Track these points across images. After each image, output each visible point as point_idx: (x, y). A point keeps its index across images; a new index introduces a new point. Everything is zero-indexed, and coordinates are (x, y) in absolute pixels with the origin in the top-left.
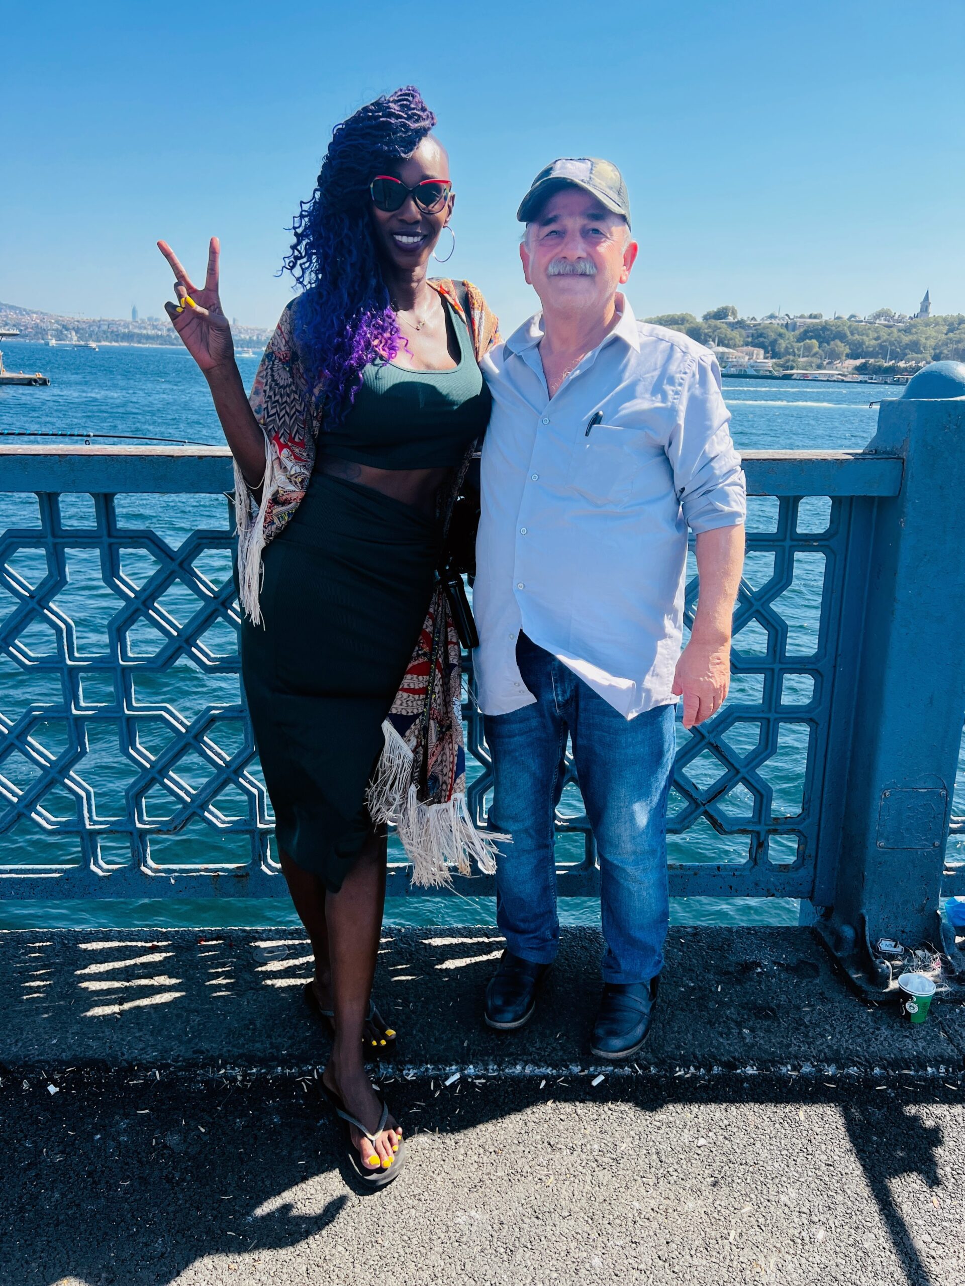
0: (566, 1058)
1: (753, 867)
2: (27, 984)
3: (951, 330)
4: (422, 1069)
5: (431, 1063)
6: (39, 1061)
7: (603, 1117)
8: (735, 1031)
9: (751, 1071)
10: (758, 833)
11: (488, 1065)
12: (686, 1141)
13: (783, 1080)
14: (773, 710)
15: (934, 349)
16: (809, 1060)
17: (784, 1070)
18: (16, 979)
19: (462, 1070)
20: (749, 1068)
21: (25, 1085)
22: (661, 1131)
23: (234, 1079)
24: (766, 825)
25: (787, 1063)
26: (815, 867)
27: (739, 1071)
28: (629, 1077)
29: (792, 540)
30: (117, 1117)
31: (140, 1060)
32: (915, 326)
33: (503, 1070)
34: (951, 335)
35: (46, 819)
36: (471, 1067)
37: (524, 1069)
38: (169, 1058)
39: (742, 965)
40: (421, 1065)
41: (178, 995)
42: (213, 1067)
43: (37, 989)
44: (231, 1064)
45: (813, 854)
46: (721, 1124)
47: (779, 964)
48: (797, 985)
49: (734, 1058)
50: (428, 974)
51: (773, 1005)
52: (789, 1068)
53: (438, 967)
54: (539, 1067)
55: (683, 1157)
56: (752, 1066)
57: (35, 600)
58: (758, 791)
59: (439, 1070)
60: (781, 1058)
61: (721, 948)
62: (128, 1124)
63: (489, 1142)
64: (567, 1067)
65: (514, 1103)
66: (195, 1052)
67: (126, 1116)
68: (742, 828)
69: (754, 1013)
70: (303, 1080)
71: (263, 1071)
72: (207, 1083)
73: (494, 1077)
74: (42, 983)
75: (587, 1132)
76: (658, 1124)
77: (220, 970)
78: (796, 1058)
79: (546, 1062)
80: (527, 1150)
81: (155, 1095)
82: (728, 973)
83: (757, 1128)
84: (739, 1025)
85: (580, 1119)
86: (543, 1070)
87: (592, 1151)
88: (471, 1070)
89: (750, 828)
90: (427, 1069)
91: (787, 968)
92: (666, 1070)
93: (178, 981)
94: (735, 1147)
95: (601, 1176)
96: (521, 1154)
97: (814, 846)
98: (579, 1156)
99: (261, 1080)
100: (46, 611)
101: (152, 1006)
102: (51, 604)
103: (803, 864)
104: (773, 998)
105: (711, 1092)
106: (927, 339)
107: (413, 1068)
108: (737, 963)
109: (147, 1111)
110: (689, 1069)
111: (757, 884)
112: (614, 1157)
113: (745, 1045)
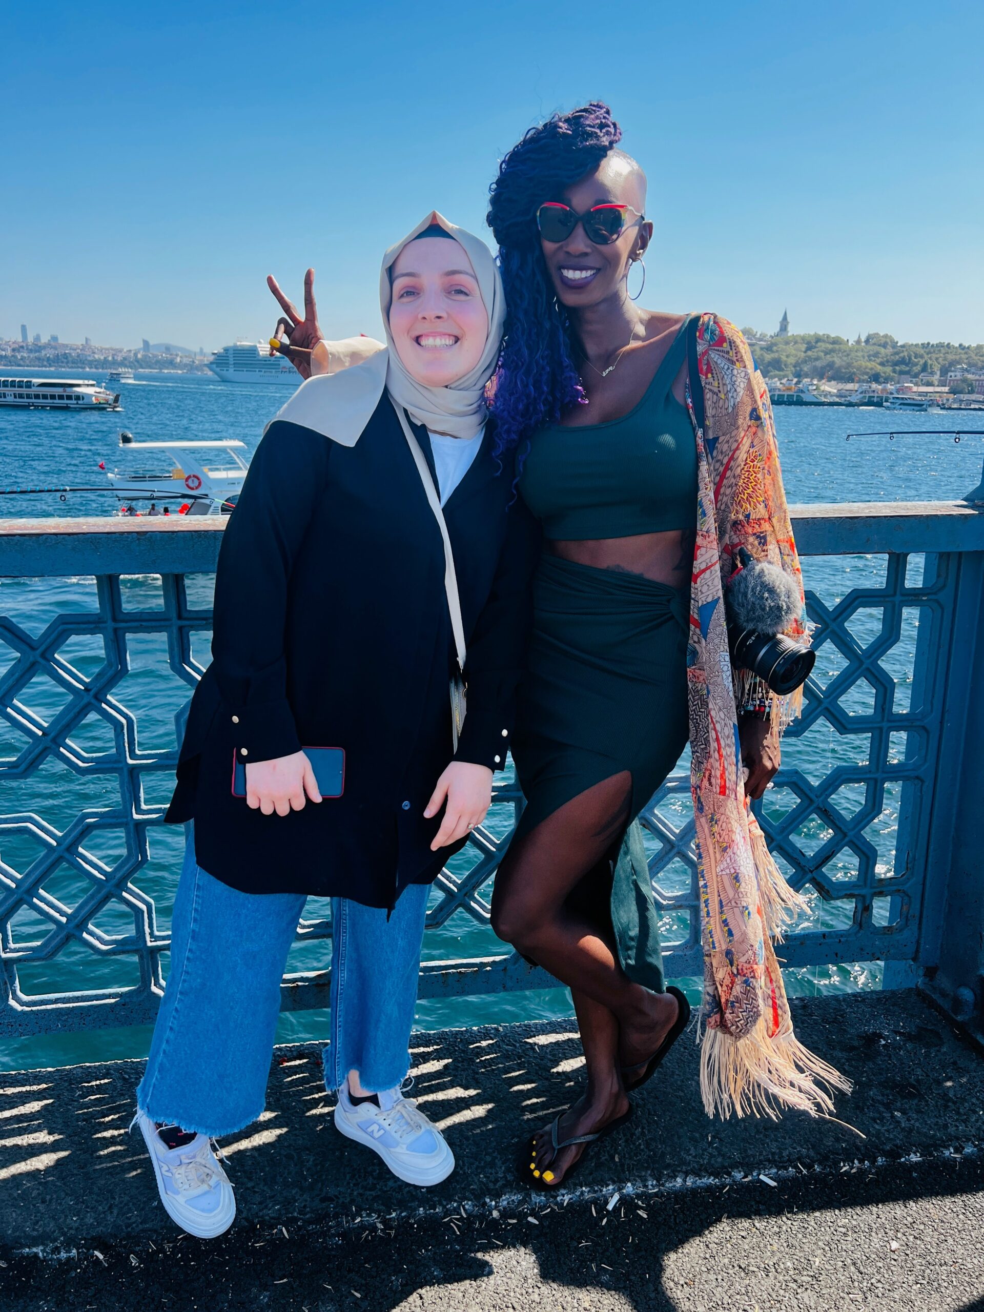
0: (726, 1164)
1: (858, 932)
2: (99, 1135)
3: (808, 349)
4: (578, 1193)
5: (586, 1186)
6: (143, 1231)
7: (784, 1228)
8: (887, 1115)
9: (915, 1158)
10: (864, 897)
11: (646, 1180)
12: (877, 1246)
13: (949, 1164)
14: (880, 770)
15: (795, 367)
16: (970, 1140)
17: (947, 1153)
18: (83, 1129)
19: (620, 1190)
20: (912, 1155)
21: (134, 1262)
22: (849, 1238)
23: (374, 1228)
24: (872, 888)
25: (949, 1146)
26: (920, 929)
27: (903, 1160)
28: (794, 1179)
29: (903, 595)
30: (254, 1290)
31: (262, 1217)
32: (776, 345)
33: (663, 1185)
34: (809, 353)
35: (99, 938)
36: (629, 1184)
37: (685, 1181)
38: (294, 1210)
39: (864, 1038)
40: (575, 1189)
41: (278, 1132)
42: (347, 1216)
43: (112, 1141)
44: (366, 1210)
45: (917, 914)
46: (905, 1222)
47: (900, 1034)
48: (927, 1055)
49: (896, 1146)
50: (547, 1079)
51: (912, 1080)
52: (952, 1151)
53: (555, 1070)
54: (700, 1177)
55: (880, 1265)
56: (915, 1153)
57: (92, 693)
58: (864, 853)
59: (595, 1192)
60: (943, 1141)
61: (835, 1021)
62: (270, 1298)
63: (677, 1273)
64: (729, 1174)
65: (686, 1222)
66: (323, 1200)
67: (264, 1287)
68: (848, 892)
69: (898, 1092)
70: (451, 1221)
71: (403, 1214)
72: (344, 1235)
73: (656, 1194)
74: (116, 1133)
75: (775, 1248)
76: (844, 1230)
77: (316, 1096)
78: (958, 1139)
79: (707, 1171)
80: (720, 1277)
81: (290, 1257)
82: (853, 1048)
83: (942, 1221)
84: (889, 1107)
85: (762, 1234)
86: (704, 1180)
87: (787, 1270)
88: (629, 1188)
89: (856, 892)
90: (582, 1193)
91: (908, 1037)
92: (830, 1167)
93: (273, 1115)
94: (929, 1247)
95: (806, 1300)
96: (714, 1283)
97: (918, 906)
98: (776, 1278)
99: (404, 1225)
100: (104, 705)
101: (255, 1149)
102: (109, 697)
103: (907, 925)
104: (909, 1073)
105: (883, 1187)
106: (787, 356)
107: (567, 1194)
108: (858, 1036)
109: (285, 1280)
110: (853, 1163)
111: (862, 949)
112: (812, 1274)
113: (903, 1129)
